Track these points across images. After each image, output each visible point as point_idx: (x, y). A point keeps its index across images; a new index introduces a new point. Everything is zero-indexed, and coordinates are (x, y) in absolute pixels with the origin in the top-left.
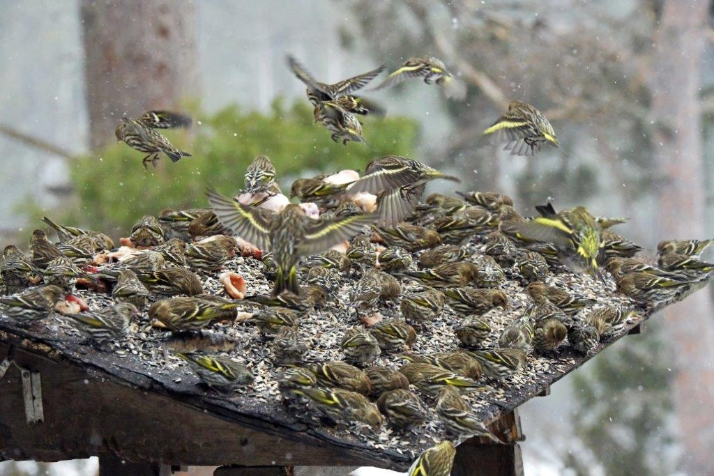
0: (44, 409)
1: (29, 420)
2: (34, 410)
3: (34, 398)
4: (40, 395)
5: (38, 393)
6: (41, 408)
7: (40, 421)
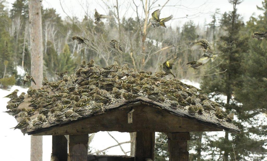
0: (133, 121)
1: (128, 123)
2: (130, 121)
3: (130, 118)
4: (132, 117)
5: (131, 116)
6: (132, 120)
7: (131, 123)
